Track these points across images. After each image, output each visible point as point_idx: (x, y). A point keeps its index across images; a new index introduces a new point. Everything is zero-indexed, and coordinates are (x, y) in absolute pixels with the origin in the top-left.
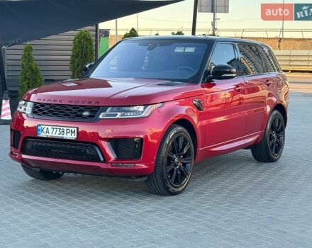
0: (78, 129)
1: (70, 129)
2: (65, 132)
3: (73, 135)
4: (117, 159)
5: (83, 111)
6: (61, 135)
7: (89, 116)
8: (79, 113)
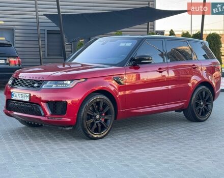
0: (30, 94)
1: (26, 94)
2: (24, 96)
3: (27, 98)
4: (52, 115)
5: (35, 83)
6: (22, 99)
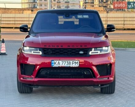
0: (79, 61)
1: (75, 61)
2: (71, 63)
3: (76, 64)
5: (79, 51)
6: (69, 65)
7: (84, 54)
8: (77, 52)
